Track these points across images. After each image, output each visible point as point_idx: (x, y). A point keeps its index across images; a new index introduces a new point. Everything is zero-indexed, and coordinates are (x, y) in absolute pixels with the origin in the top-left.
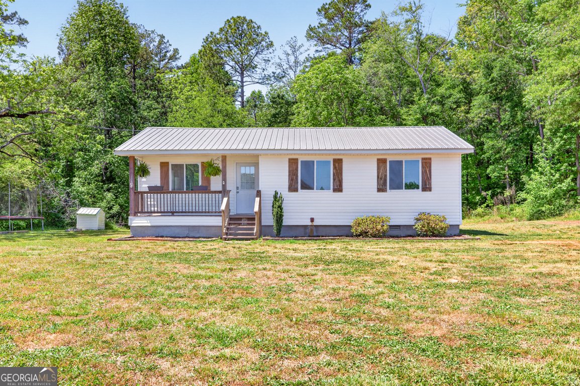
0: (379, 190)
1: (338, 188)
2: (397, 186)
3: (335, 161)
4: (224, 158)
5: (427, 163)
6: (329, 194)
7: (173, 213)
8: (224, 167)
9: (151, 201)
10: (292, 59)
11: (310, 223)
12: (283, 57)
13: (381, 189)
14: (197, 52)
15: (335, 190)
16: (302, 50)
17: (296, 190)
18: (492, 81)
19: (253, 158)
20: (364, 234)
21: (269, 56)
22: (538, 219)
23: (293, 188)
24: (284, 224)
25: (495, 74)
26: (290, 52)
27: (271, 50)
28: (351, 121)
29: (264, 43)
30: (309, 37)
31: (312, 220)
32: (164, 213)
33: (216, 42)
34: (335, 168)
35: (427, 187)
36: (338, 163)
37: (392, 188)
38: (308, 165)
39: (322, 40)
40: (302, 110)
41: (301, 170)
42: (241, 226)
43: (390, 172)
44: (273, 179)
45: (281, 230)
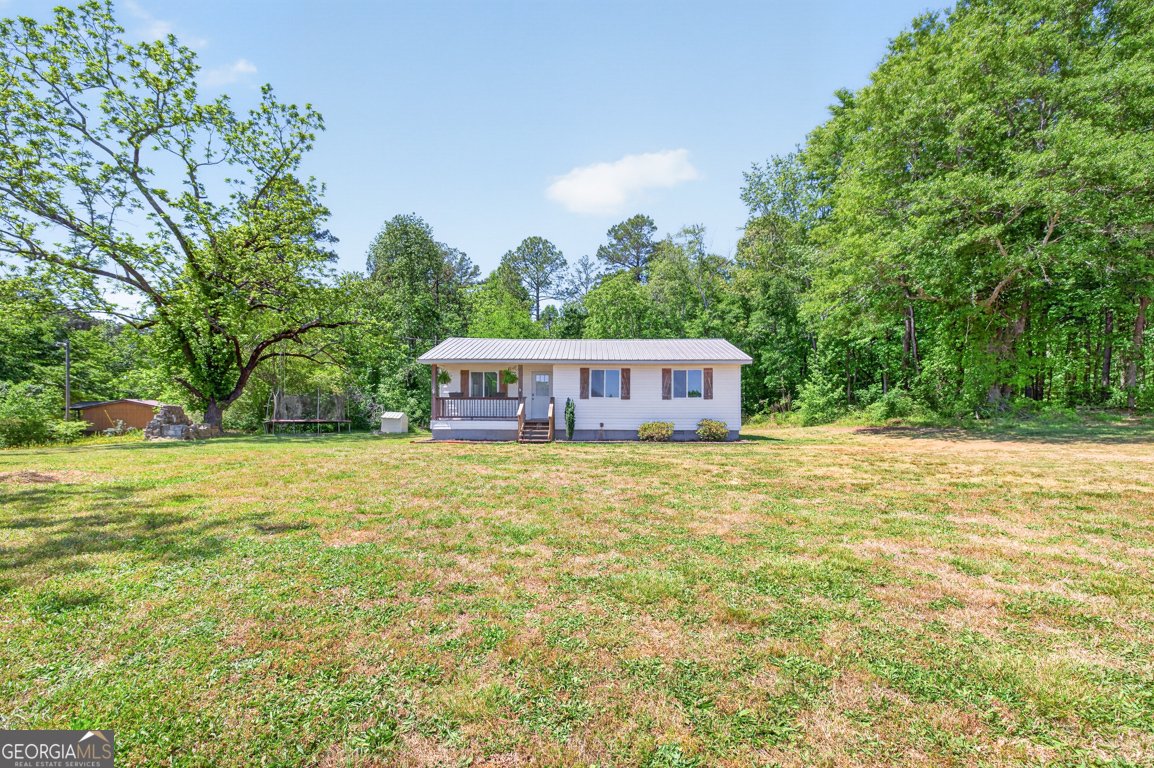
0: (664, 398)
1: (626, 396)
2: (680, 394)
3: (623, 370)
4: (521, 368)
5: (709, 373)
6: (617, 401)
7: (472, 418)
8: (521, 374)
9: (451, 406)
10: (584, 276)
11: (598, 427)
12: (576, 274)
13: (666, 396)
14: (496, 269)
15: (623, 398)
16: (593, 268)
17: (587, 397)
18: (769, 298)
19: (546, 367)
20: (650, 438)
21: (563, 273)
22: (811, 425)
23: (584, 395)
24: (576, 428)
25: (772, 291)
26: (582, 270)
27: (564, 268)
28: (639, 334)
29: (558, 261)
30: (600, 256)
31: (602, 425)
32: (464, 418)
33: (515, 259)
34: (623, 376)
35: (709, 395)
36: (626, 373)
37: (676, 396)
38: (598, 374)
39: (612, 259)
40: (593, 324)
41: (592, 379)
42: (535, 430)
43: (674, 381)
44: (566, 386)
45: (572, 434)
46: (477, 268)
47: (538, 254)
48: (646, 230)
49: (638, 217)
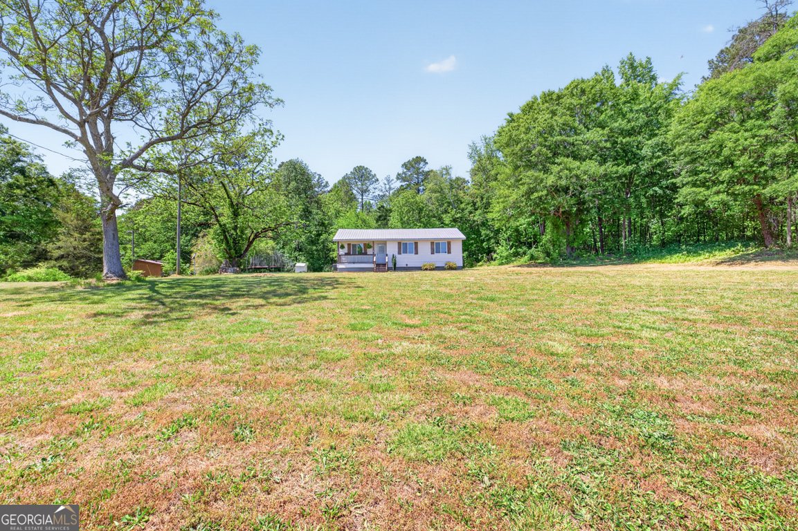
1: (416, 253)
2: (438, 252)
4: (373, 242)
5: (449, 243)
6: (413, 255)
7: (354, 263)
8: (373, 245)
9: (344, 259)
10: (388, 186)
11: (406, 265)
12: (383, 186)
13: (432, 253)
16: (393, 182)
17: (401, 254)
19: (383, 243)
20: (426, 269)
21: (376, 186)
23: (399, 253)
24: (397, 266)
27: (377, 183)
29: (373, 180)
30: (398, 178)
32: (349, 263)
33: (349, 178)
35: (449, 252)
36: (416, 244)
37: (436, 253)
38: (405, 245)
39: (404, 180)
41: (403, 246)
42: (381, 267)
43: (436, 247)
44: (392, 249)
45: (395, 268)
46: (327, 183)
47: (362, 174)
48: (422, 164)
49: (417, 157)
